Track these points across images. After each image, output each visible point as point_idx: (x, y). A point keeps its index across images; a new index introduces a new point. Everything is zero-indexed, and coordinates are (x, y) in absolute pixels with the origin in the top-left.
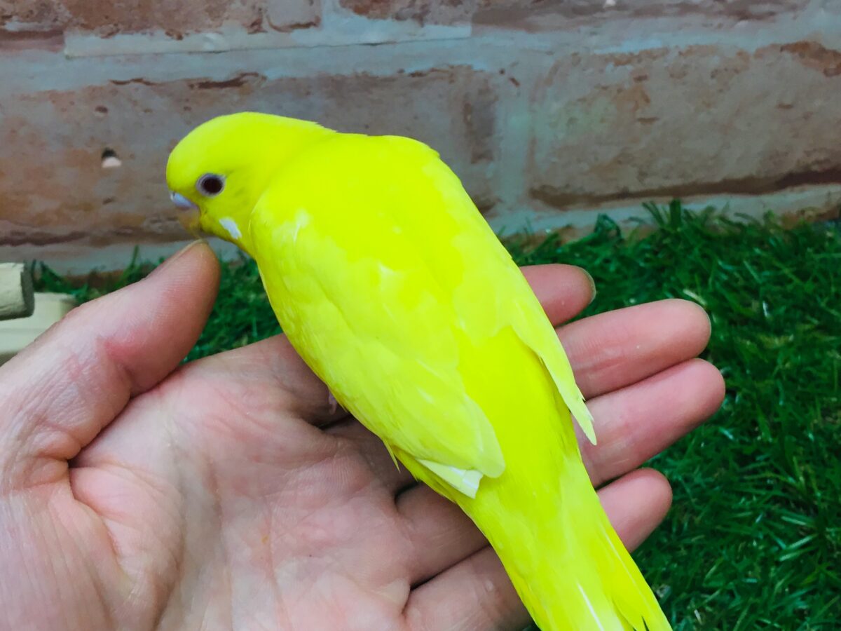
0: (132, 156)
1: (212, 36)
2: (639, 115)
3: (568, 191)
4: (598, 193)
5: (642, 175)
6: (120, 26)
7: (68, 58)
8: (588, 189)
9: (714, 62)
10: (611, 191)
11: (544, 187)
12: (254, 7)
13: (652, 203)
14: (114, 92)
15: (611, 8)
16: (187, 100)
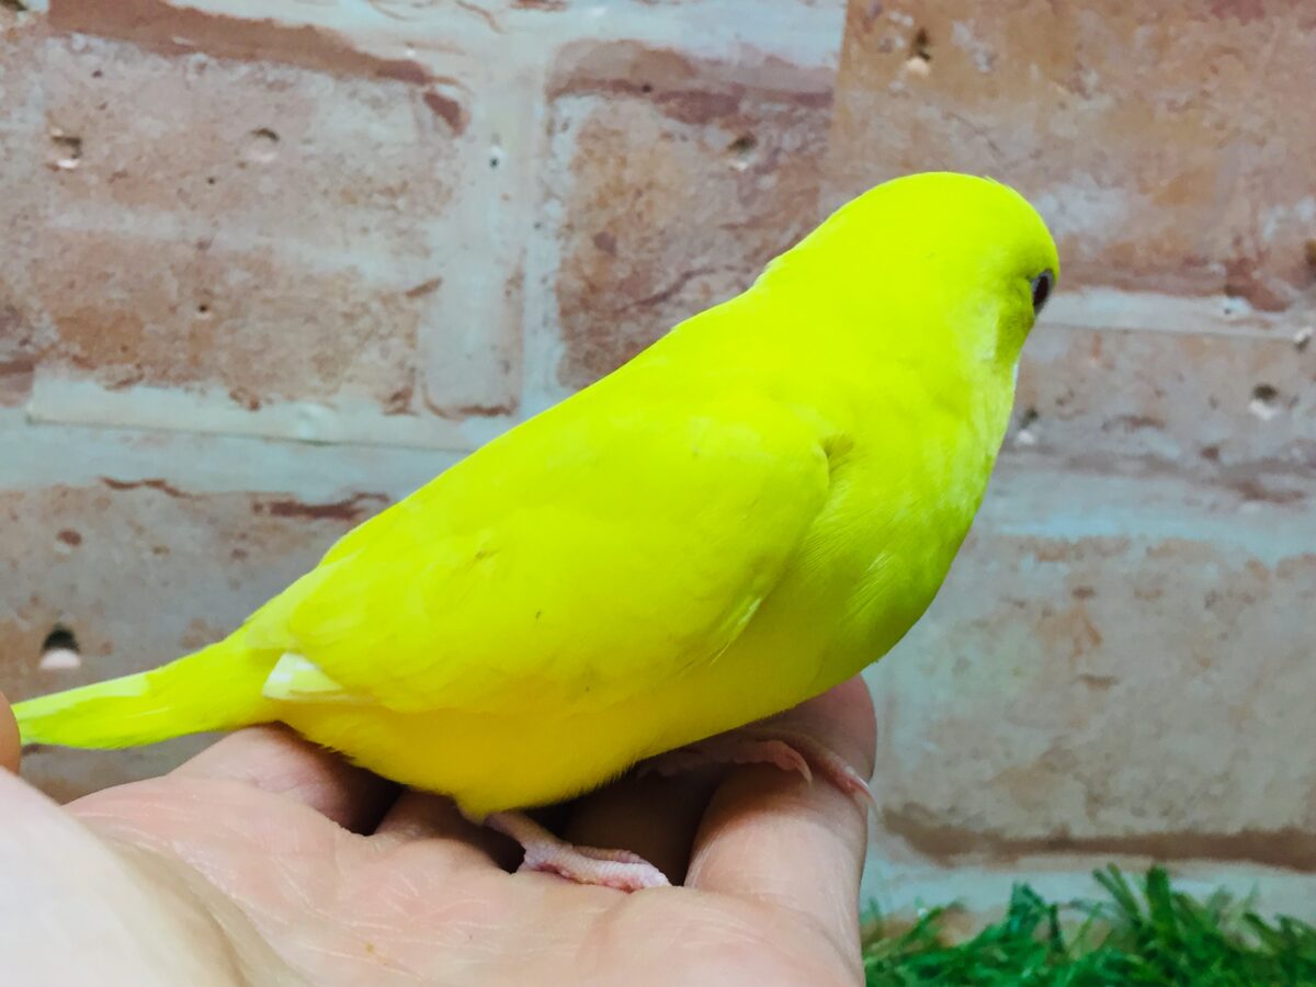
0: (107, 649)
1: (315, 409)
2: (1083, 668)
3: (956, 821)
4: (1009, 835)
5: (1095, 801)
6: (147, 370)
7: (30, 421)
8: (993, 822)
9: (1210, 575)
10: (1038, 831)
11: (909, 806)
12: (401, 365)
13: (1113, 869)
14: (103, 504)
15: (1026, 448)
16: (243, 536)
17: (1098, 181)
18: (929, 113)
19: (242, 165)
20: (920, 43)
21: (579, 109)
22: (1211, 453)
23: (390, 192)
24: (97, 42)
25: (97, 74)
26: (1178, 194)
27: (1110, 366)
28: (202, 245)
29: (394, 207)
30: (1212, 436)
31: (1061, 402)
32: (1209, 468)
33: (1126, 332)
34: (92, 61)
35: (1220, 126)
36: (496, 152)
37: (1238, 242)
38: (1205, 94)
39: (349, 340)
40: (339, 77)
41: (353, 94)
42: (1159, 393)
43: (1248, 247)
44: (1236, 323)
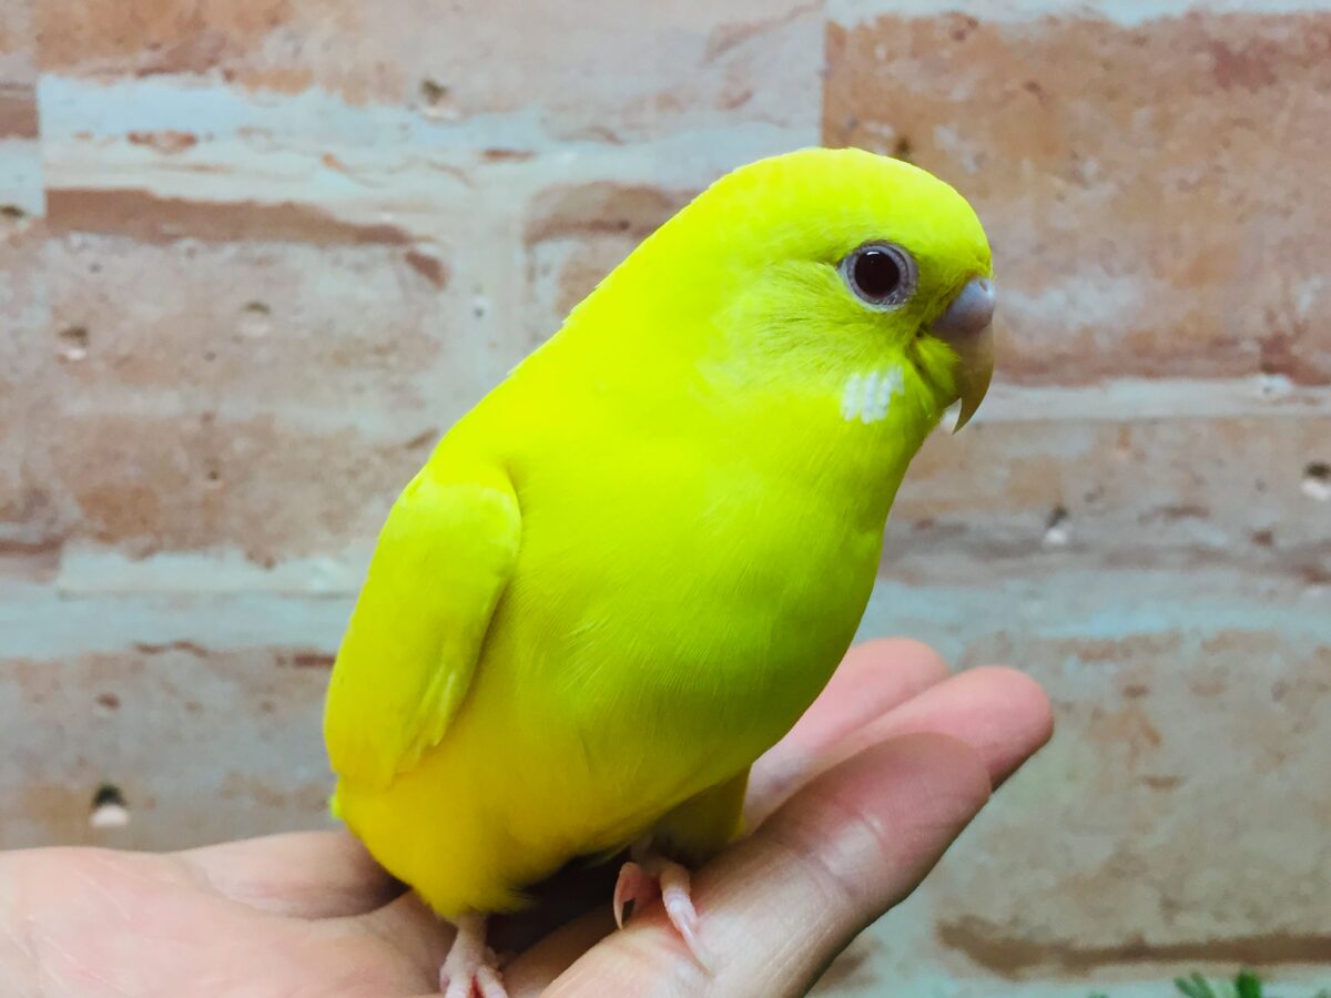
0: (151, 804)
1: (327, 565)
2: (1143, 769)
3: (1020, 933)
4: (1081, 944)
5: (1170, 907)
6: (166, 538)
7: (64, 596)
8: (1061, 932)
9: (1274, 666)
10: (1109, 940)
11: (968, 920)
13: (1197, 977)
14: (136, 668)
15: (1056, 548)
16: (270, 689)
17: (1109, 271)
19: (238, 339)
21: (557, 253)
22: (1264, 538)
24: (94, 240)
25: (95, 268)
26: (1198, 275)
27: (1140, 457)
28: (207, 418)
29: (385, 365)
30: (1263, 519)
31: (1090, 498)
32: (1263, 554)
33: (1154, 422)
34: (90, 257)
35: (1238, 200)
36: (482, 302)
37: (1271, 318)
38: (1219, 169)
39: (354, 495)
40: (321, 247)
41: (337, 262)
42: (1198, 481)
43: (1283, 321)
44: (1277, 402)
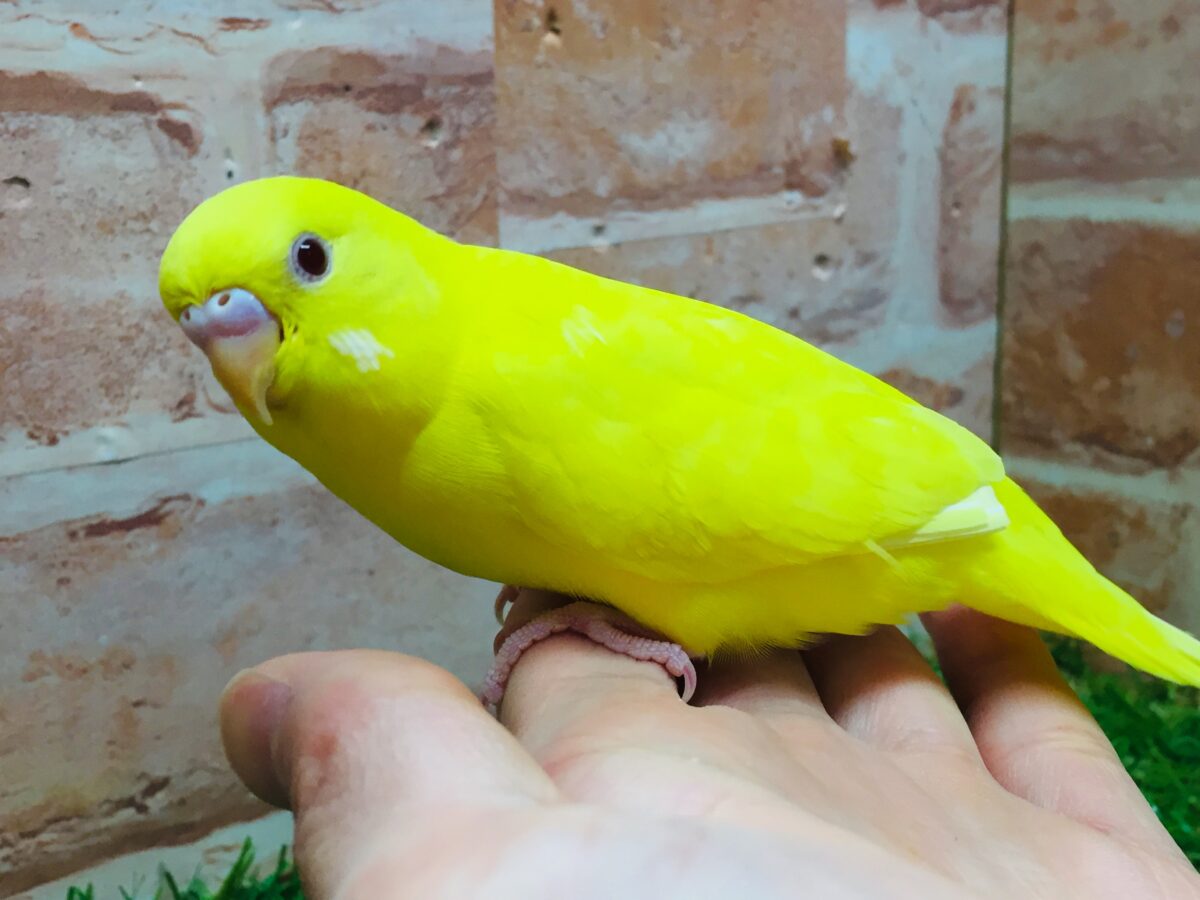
1: (110, 432)
12: (181, 373)
16: (64, 564)
17: (692, 115)
18: (565, 78)
20: (551, 19)
21: (293, 115)
22: (794, 314)
23: (143, 217)
26: (745, 118)
27: (721, 260)
29: (148, 230)
30: (793, 300)
32: (795, 326)
33: (728, 231)
35: (766, 58)
36: (230, 165)
37: (789, 147)
38: (753, 35)
39: (130, 361)
40: (78, 117)
41: (93, 131)
42: (755, 275)
43: (796, 149)
44: (796, 211)
